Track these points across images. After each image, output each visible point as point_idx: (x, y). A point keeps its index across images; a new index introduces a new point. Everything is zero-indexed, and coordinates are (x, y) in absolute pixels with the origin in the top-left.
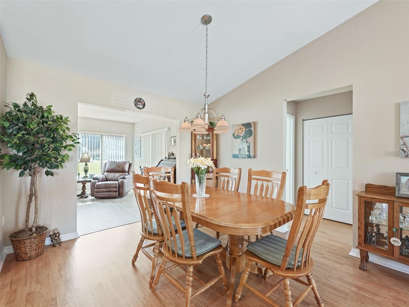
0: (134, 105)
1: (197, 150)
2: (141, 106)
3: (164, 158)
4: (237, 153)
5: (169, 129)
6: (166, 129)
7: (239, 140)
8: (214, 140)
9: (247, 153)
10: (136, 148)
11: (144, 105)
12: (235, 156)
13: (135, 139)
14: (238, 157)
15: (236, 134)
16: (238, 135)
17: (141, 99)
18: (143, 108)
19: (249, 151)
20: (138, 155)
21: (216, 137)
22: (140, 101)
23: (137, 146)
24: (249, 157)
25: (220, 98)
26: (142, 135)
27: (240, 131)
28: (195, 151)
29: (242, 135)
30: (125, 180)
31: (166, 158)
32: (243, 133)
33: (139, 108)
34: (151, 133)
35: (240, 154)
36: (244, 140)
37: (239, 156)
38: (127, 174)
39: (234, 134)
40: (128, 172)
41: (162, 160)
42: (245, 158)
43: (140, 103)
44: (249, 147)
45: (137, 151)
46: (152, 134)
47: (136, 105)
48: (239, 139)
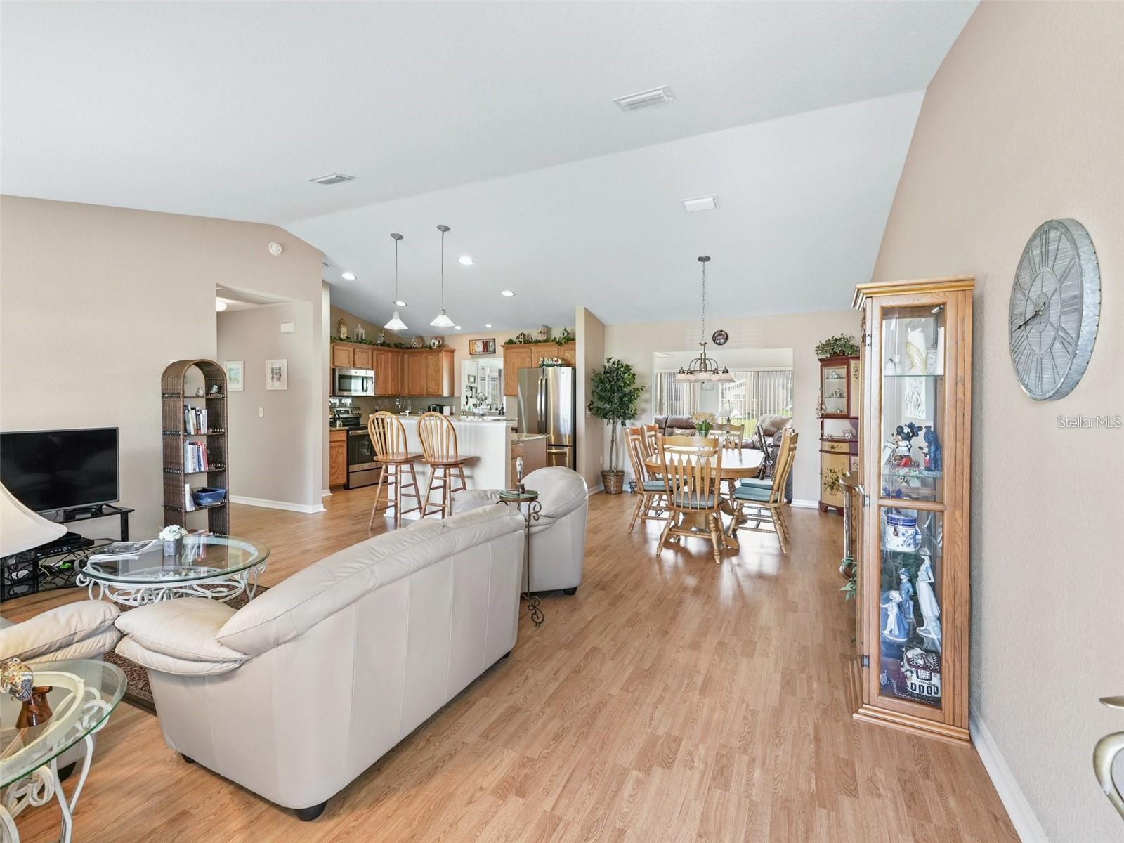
0: (711, 342)
2: (722, 341)
11: (727, 339)
17: (721, 331)
18: (725, 342)
22: (720, 335)
33: (720, 344)
43: (721, 337)
47: (714, 341)
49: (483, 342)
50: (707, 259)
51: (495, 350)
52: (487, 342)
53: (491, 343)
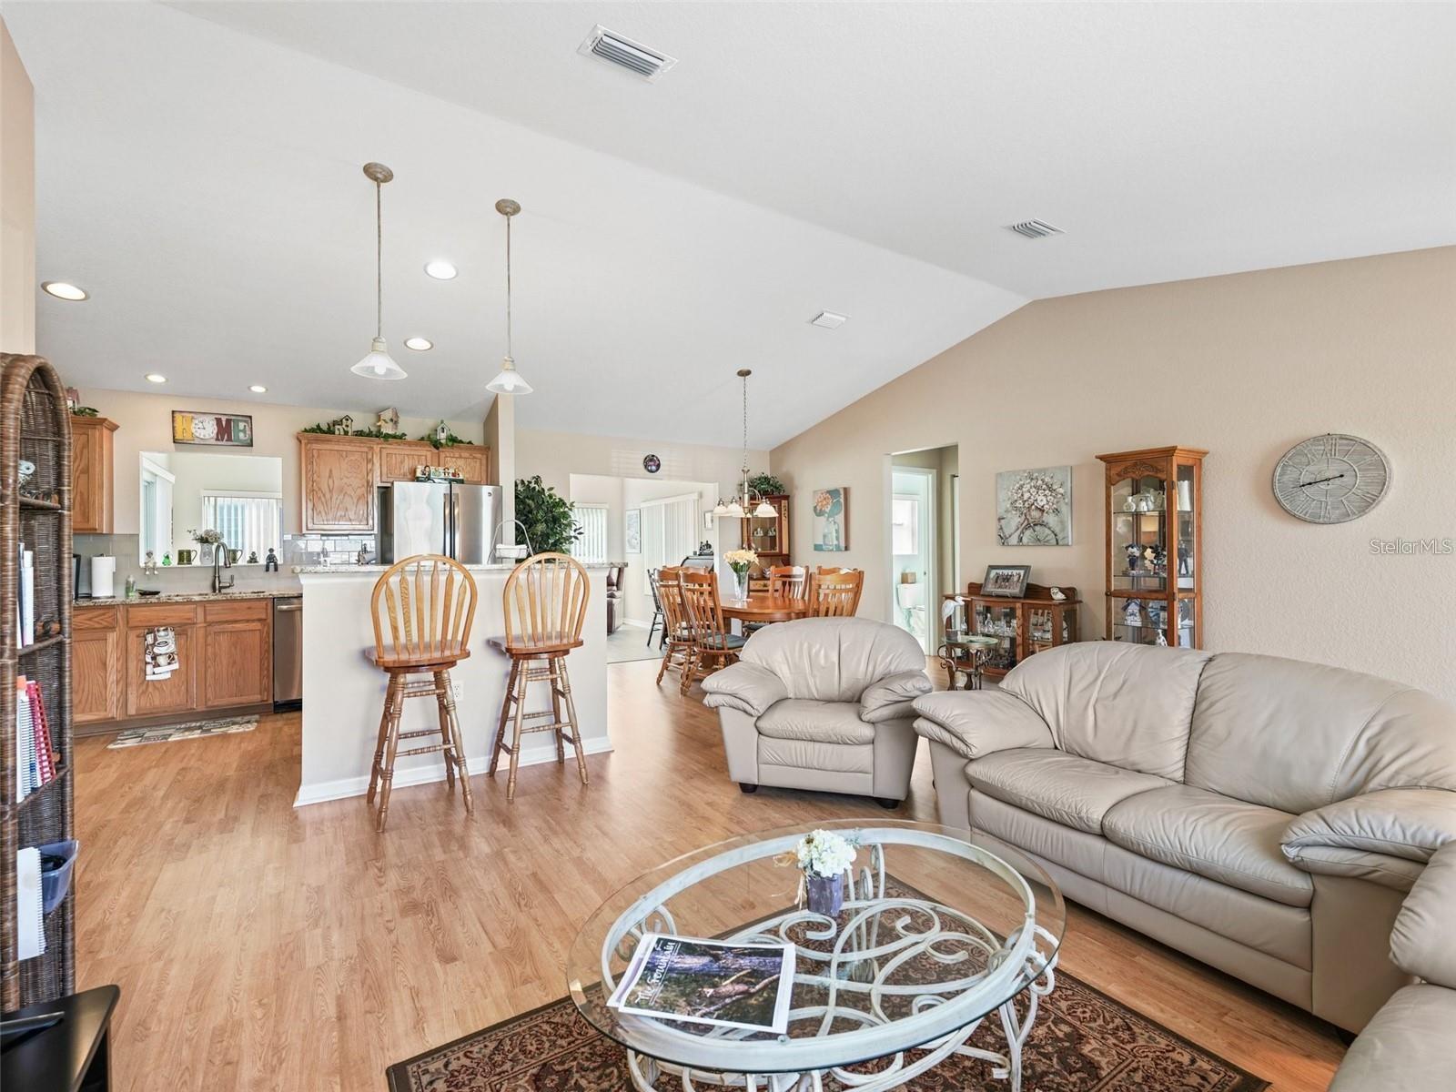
0: (642, 466)
1: (751, 538)
2: (654, 468)
3: (692, 554)
4: (820, 542)
5: (701, 496)
6: (695, 496)
7: (823, 519)
8: (783, 518)
9: (835, 542)
10: (630, 533)
11: (659, 466)
12: (818, 548)
13: (628, 513)
14: (822, 550)
15: (818, 508)
16: (821, 510)
17: (653, 456)
18: (657, 470)
19: (837, 539)
20: (634, 548)
21: (786, 512)
22: (651, 460)
23: (632, 529)
24: (838, 549)
25: (797, 437)
26: (643, 505)
27: (824, 502)
28: (748, 539)
29: (827, 510)
30: (614, 600)
31: (695, 553)
32: (829, 507)
33: (651, 471)
34: (663, 502)
35: (825, 544)
36: (830, 520)
37: (824, 547)
38: (615, 588)
39: (815, 507)
40: (617, 586)
41: (687, 558)
42: (832, 550)
43: (652, 463)
44: (837, 531)
45: (634, 541)
46: (666, 505)
47: (646, 467)
48: (822, 517)
49: (219, 421)
50: (748, 373)
51: (252, 440)
52: (228, 421)
53: (241, 425)
